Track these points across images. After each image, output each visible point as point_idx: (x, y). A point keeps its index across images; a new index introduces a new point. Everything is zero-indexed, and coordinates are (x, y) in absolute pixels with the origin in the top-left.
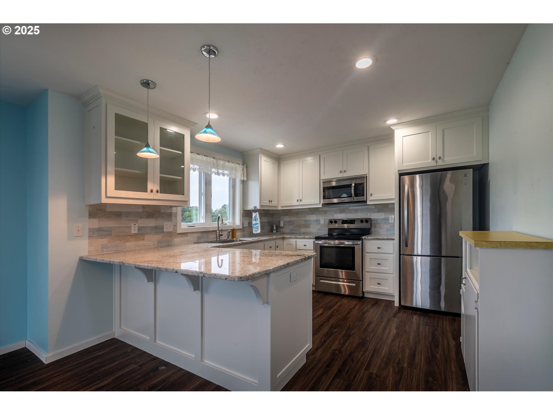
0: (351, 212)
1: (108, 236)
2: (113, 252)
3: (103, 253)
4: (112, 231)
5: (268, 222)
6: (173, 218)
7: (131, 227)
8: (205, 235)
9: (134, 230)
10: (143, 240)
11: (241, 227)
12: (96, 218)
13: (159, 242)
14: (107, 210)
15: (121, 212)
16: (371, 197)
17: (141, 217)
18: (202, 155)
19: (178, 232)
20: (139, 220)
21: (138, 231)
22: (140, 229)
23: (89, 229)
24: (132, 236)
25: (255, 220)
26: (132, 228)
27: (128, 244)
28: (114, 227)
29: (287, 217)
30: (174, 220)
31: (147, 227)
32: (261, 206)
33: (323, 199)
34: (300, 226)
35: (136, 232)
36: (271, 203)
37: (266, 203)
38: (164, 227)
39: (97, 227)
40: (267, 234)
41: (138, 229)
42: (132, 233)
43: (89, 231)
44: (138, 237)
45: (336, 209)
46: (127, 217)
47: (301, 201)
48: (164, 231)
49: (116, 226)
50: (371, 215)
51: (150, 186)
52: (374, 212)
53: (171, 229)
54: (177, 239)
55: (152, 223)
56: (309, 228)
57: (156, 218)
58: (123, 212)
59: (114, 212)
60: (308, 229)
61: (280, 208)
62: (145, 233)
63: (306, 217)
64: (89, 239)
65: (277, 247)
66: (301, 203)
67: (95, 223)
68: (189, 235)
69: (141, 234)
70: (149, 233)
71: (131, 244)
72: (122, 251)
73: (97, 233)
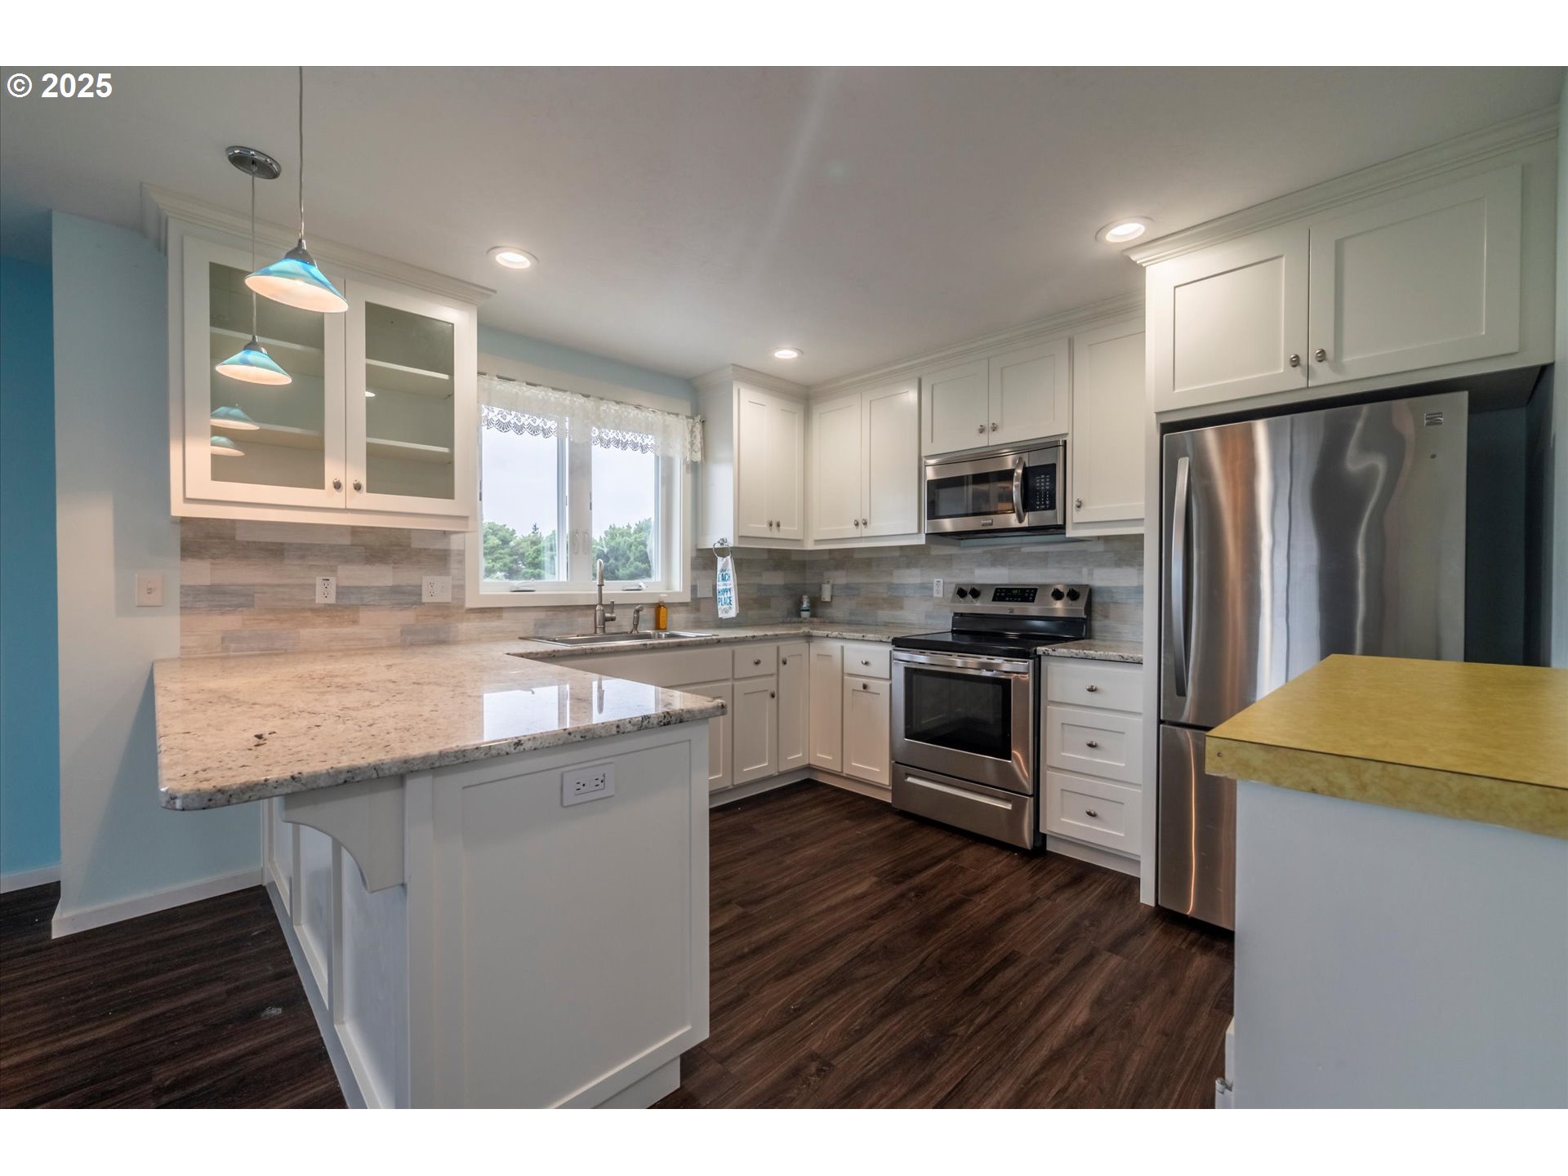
0: (1027, 561)
1: (240, 609)
2: (258, 652)
3: (225, 654)
4: (256, 595)
5: (786, 587)
6: (454, 566)
7: (315, 585)
8: (563, 616)
9: (325, 594)
10: (355, 622)
11: (688, 599)
12: (203, 558)
13: (406, 631)
14: (237, 538)
15: (282, 544)
16: (1077, 511)
17: (347, 561)
18: (545, 386)
19: (469, 604)
20: (339, 567)
21: (337, 598)
22: (342, 592)
23: (182, 587)
24: (318, 611)
25: (724, 579)
26: (319, 588)
27: (305, 633)
28: (262, 585)
29: (842, 573)
30: (454, 572)
31: (366, 587)
32: (742, 538)
33: (928, 519)
34: (874, 603)
35: (332, 600)
36: (779, 530)
37: (759, 528)
38: (421, 590)
39: (209, 584)
40: (781, 620)
41: (337, 593)
42: (316, 602)
43: (181, 593)
44: (339, 614)
45: (979, 551)
46: (302, 557)
47: (865, 524)
48: (424, 601)
49: (268, 581)
50: (1091, 574)
51: (332, 470)
52: (1101, 565)
53: (446, 598)
54: (465, 624)
55: (383, 576)
56: (902, 608)
57: (395, 564)
58: (290, 544)
59: (260, 542)
60: (898, 613)
61: (810, 546)
62: (363, 605)
63: (891, 574)
64: (182, 614)
65: (785, 663)
66: (866, 532)
67: (202, 573)
68: (505, 615)
69: (346, 607)
70: (374, 605)
71: (315, 632)
72: (286, 652)
73: (195, 600)
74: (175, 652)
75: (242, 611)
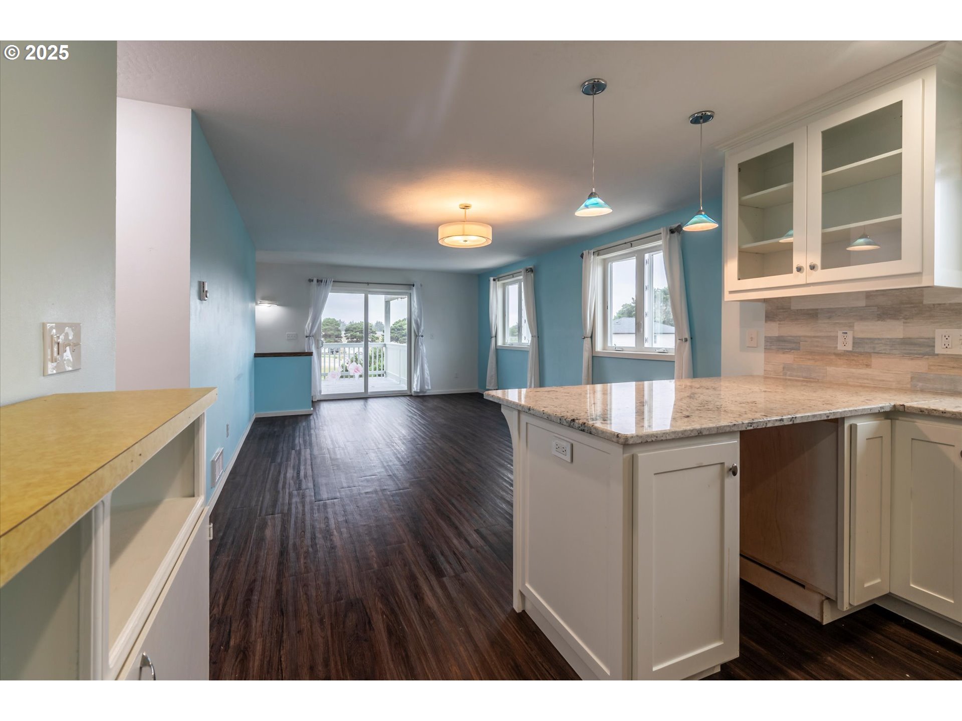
1: (793, 351)
2: (802, 379)
3: (784, 377)
4: (801, 343)
7: (837, 337)
9: (844, 344)
10: (868, 366)
12: (775, 321)
13: (917, 378)
14: (792, 308)
15: (817, 309)
17: (862, 318)
20: (856, 324)
21: (853, 347)
22: (857, 342)
23: (765, 337)
24: (839, 355)
26: (840, 339)
27: (831, 370)
28: (805, 336)
31: (879, 339)
35: (849, 347)
38: (934, 342)
39: (777, 336)
41: (853, 343)
42: (838, 349)
43: (765, 341)
44: (855, 358)
46: (830, 318)
48: (936, 352)
49: (809, 334)
51: (798, 259)
55: (895, 330)
57: (906, 319)
58: (822, 309)
59: (804, 310)
62: (875, 353)
64: (765, 352)
67: (775, 329)
69: (861, 354)
70: (885, 353)
71: (837, 370)
72: (818, 381)
73: (776, 344)
74: (761, 373)
75: (793, 352)
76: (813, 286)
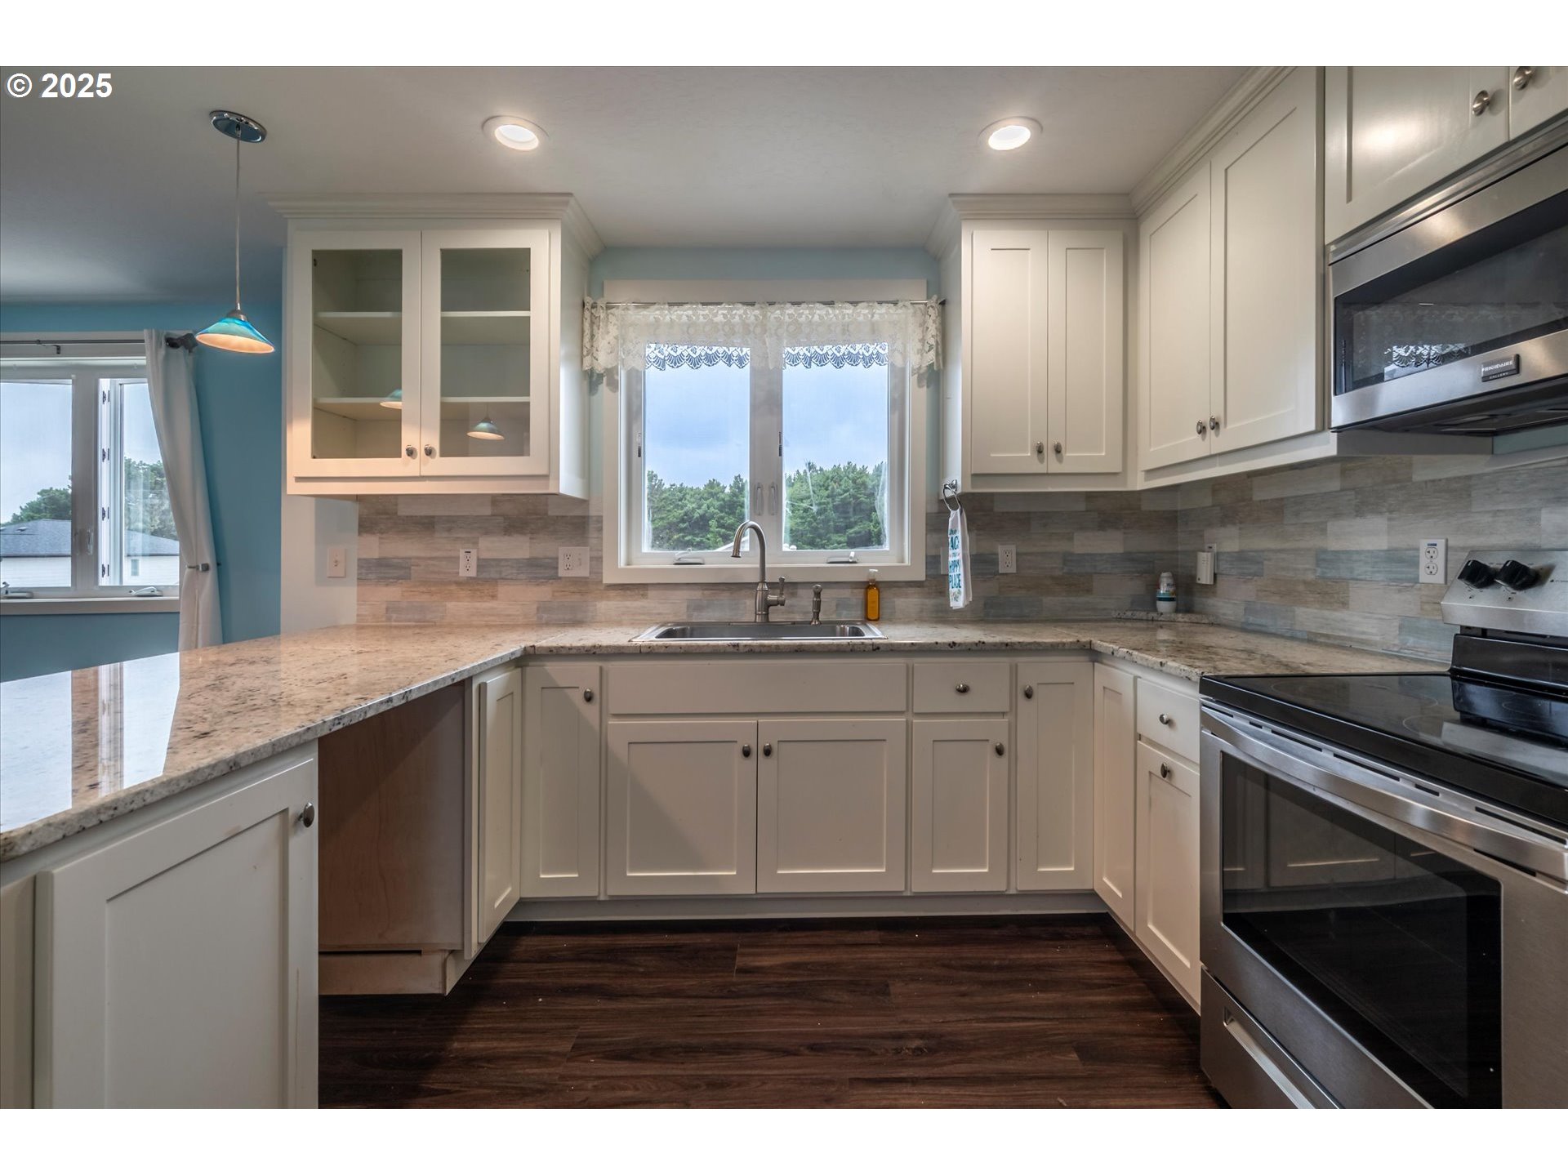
1: (401, 581)
2: (414, 624)
3: (388, 623)
4: (412, 568)
5: (1128, 557)
6: (592, 534)
7: (458, 558)
8: (725, 596)
9: (467, 568)
10: (494, 597)
12: (374, 533)
13: (542, 608)
14: (399, 514)
15: (433, 517)
17: (488, 532)
19: (608, 578)
20: (480, 539)
21: (478, 572)
22: (482, 564)
23: (359, 560)
24: (462, 584)
25: (953, 546)
26: (462, 562)
27: (451, 606)
28: (418, 558)
29: (1232, 531)
30: (593, 541)
31: (506, 560)
32: (975, 478)
33: (1339, 388)
34: (1290, 592)
35: (473, 573)
36: (1060, 461)
37: (1017, 458)
38: (557, 563)
39: (377, 557)
40: (1114, 614)
41: (478, 566)
42: (460, 575)
43: (358, 566)
44: (479, 587)
46: (449, 530)
48: (560, 575)
49: (422, 554)
51: (409, 437)
53: (583, 572)
54: (604, 602)
55: (518, 548)
56: (1344, 604)
57: (532, 534)
58: (439, 517)
59: (416, 516)
60: (1338, 615)
61: (1139, 483)
62: (501, 579)
63: (1323, 531)
64: (358, 585)
65: (1028, 695)
67: (373, 547)
68: (651, 593)
69: (486, 581)
70: (512, 579)
71: (459, 607)
72: (434, 625)
73: (376, 571)
74: (353, 620)
75: (401, 583)
76: (429, 480)
